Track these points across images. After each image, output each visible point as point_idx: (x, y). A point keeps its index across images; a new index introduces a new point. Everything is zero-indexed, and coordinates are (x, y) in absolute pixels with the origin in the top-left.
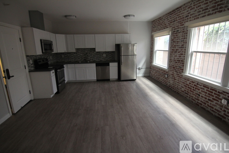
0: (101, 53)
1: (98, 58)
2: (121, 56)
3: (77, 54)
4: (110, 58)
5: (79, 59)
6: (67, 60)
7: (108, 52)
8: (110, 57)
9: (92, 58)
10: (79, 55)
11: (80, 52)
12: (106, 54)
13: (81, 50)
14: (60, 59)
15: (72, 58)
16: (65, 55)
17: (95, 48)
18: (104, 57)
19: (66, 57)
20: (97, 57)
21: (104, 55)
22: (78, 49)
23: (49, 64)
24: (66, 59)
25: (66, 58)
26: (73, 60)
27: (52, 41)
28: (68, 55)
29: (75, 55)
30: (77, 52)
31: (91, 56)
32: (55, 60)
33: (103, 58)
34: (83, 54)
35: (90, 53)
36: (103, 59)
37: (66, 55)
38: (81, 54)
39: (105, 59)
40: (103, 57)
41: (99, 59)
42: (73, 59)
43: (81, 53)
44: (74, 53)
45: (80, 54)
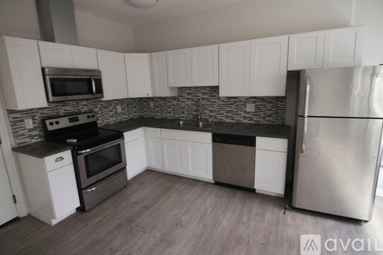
0: (241, 101)
1: (230, 115)
2: (303, 117)
3: (179, 101)
4: (269, 116)
5: (183, 113)
6: (159, 114)
7: (262, 99)
8: (269, 113)
9: (213, 114)
10: (183, 105)
11: (186, 96)
12: (254, 102)
13: (188, 91)
14: (146, 111)
15: (169, 110)
16: (156, 102)
17: (218, 87)
18: (248, 113)
19: (157, 107)
20: (228, 112)
21: (250, 108)
22: (181, 88)
23: (99, 125)
24: (157, 112)
25: (157, 109)
26: (170, 116)
27: (100, 72)
28: (162, 102)
29: (175, 103)
30: (178, 96)
31: (211, 108)
32: (137, 114)
33: (246, 115)
34: (193, 100)
35: (209, 101)
36: (245, 118)
37: (158, 102)
38: (189, 103)
39: (251, 119)
40: (246, 112)
41: (233, 119)
42: (170, 112)
43: (188, 99)
44: (174, 98)
45: (186, 101)
